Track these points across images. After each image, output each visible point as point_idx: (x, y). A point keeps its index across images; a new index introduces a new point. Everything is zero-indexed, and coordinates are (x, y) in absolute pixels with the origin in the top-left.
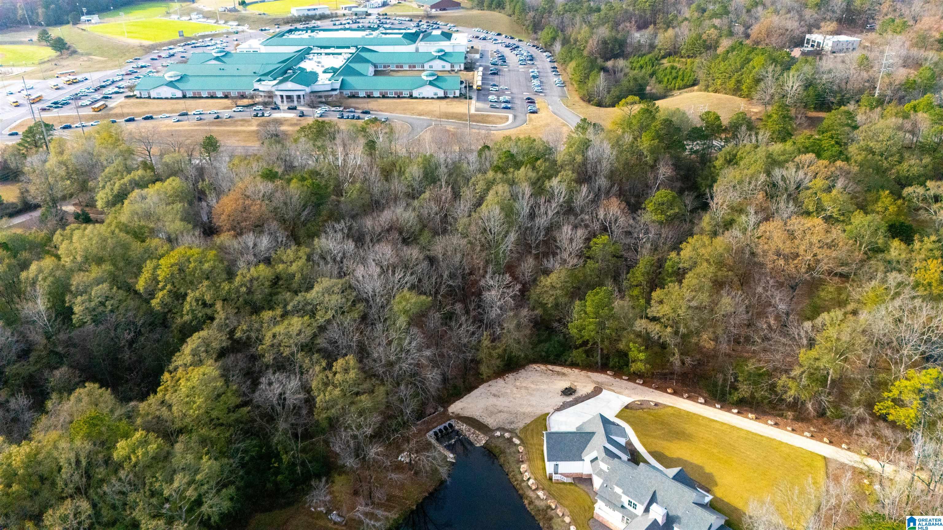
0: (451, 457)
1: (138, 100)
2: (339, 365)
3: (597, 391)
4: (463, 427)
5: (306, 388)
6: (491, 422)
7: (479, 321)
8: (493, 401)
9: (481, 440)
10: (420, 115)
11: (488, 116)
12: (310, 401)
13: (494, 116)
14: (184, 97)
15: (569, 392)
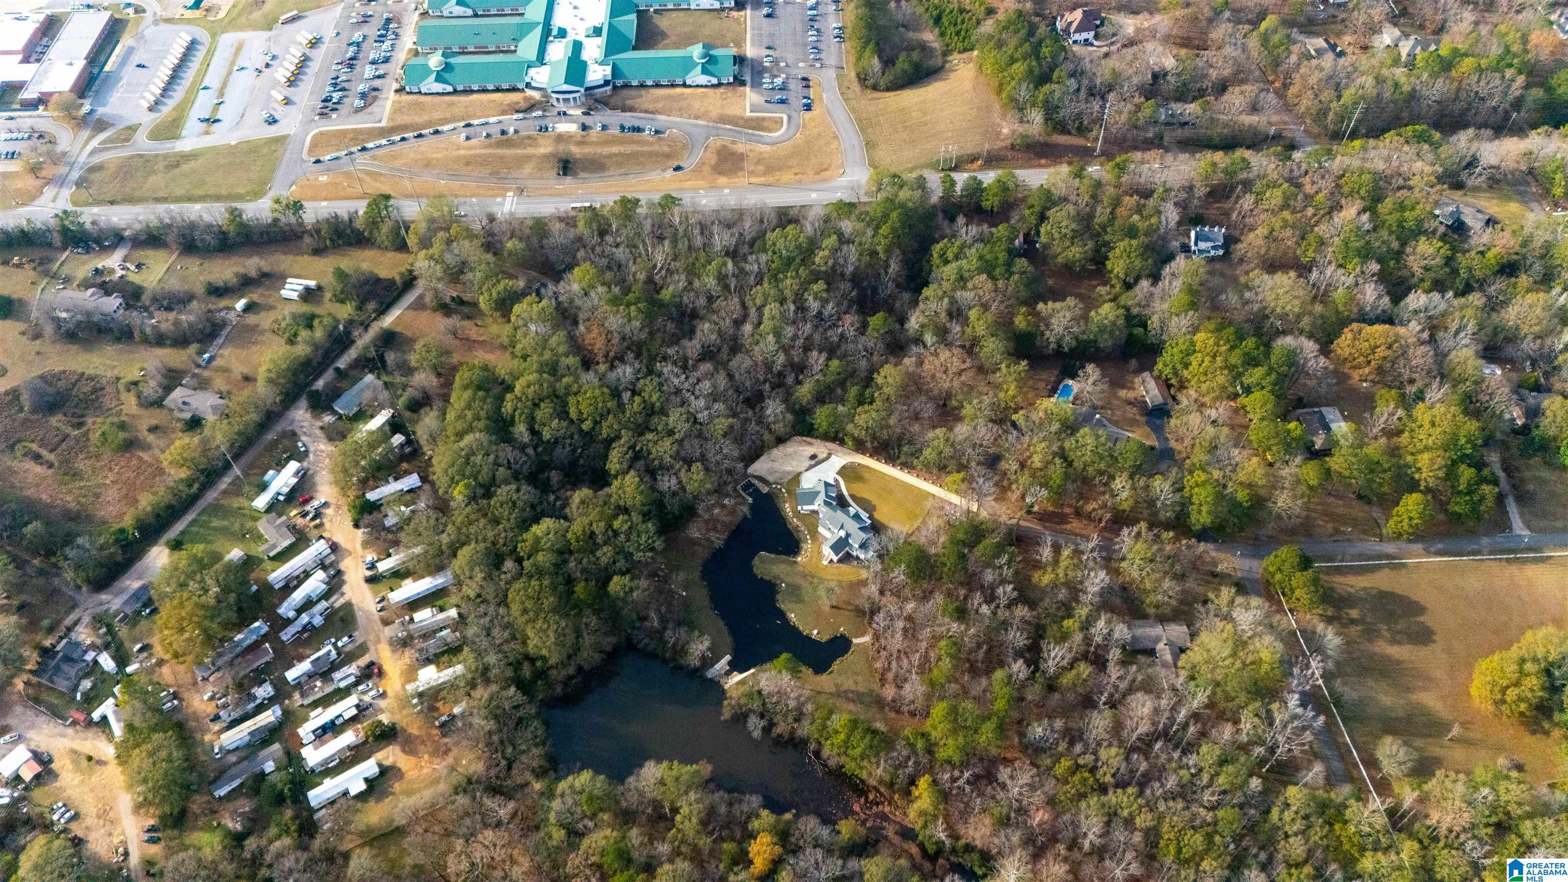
0: (750, 500)
1: (410, 97)
2: (693, 469)
3: (829, 456)
4: (756, 482)
5: (680, 482)
6: (771, 479)
7: (760, 422)
8: (771, 464)
9: (765, 489)
10: (697, 118)
11: (763, 119)
12: (683, 489)
13: (770, 119)
14: (455, 92)
15: (813, 457)
